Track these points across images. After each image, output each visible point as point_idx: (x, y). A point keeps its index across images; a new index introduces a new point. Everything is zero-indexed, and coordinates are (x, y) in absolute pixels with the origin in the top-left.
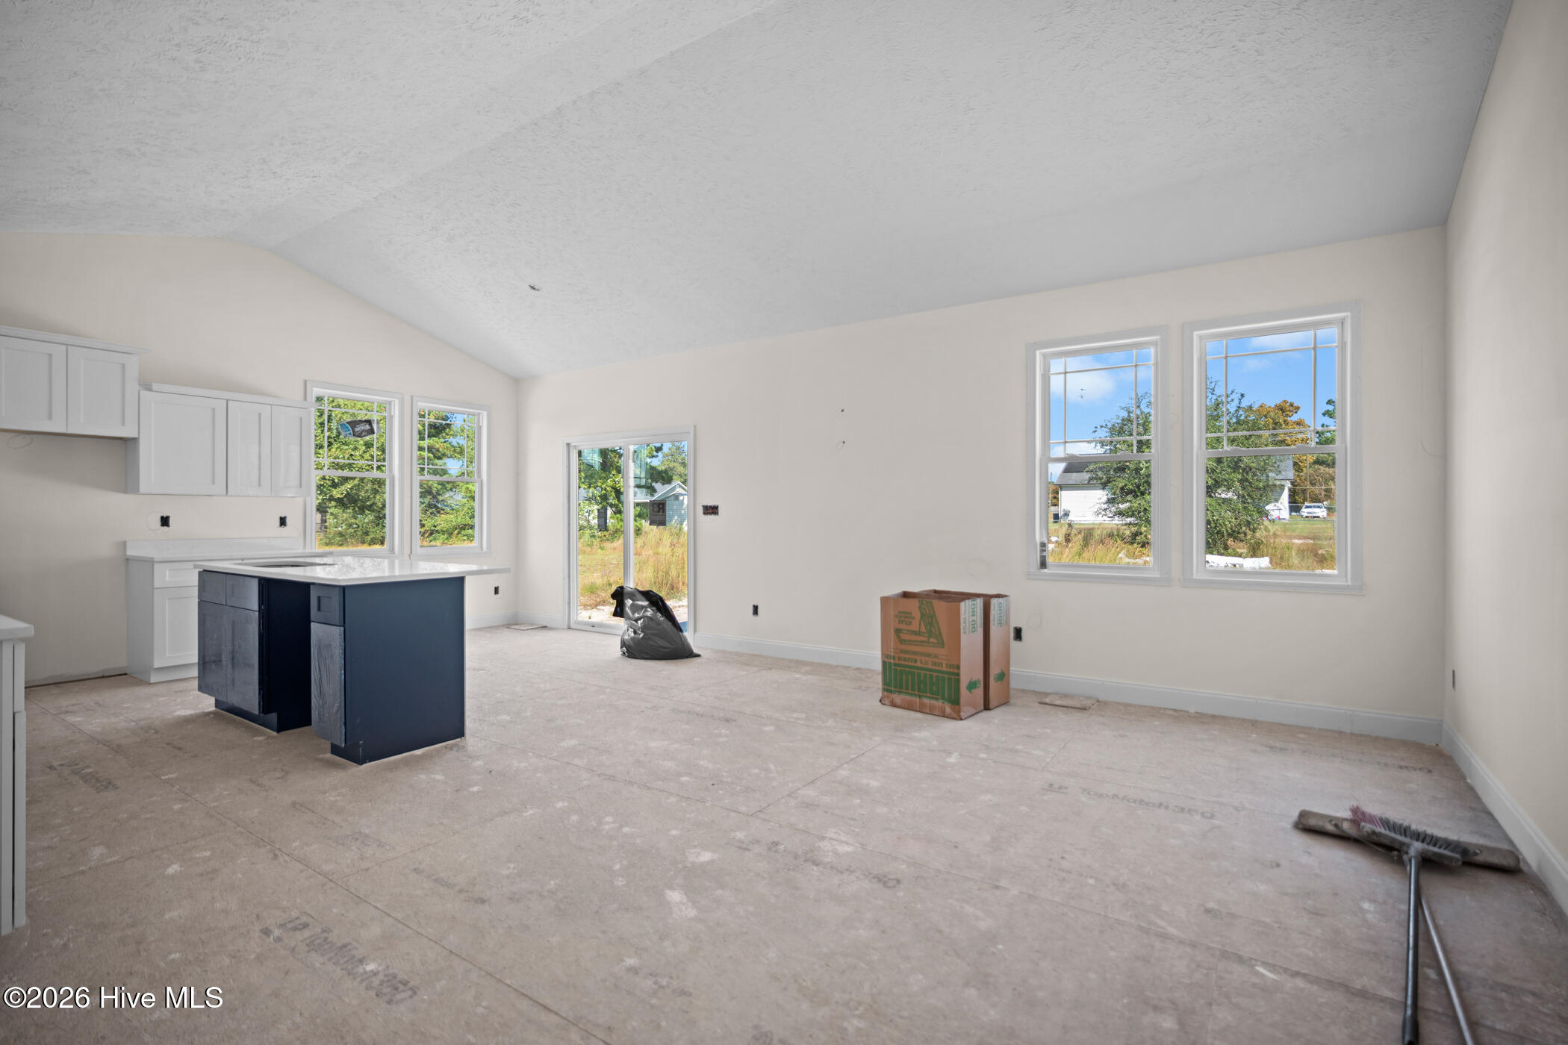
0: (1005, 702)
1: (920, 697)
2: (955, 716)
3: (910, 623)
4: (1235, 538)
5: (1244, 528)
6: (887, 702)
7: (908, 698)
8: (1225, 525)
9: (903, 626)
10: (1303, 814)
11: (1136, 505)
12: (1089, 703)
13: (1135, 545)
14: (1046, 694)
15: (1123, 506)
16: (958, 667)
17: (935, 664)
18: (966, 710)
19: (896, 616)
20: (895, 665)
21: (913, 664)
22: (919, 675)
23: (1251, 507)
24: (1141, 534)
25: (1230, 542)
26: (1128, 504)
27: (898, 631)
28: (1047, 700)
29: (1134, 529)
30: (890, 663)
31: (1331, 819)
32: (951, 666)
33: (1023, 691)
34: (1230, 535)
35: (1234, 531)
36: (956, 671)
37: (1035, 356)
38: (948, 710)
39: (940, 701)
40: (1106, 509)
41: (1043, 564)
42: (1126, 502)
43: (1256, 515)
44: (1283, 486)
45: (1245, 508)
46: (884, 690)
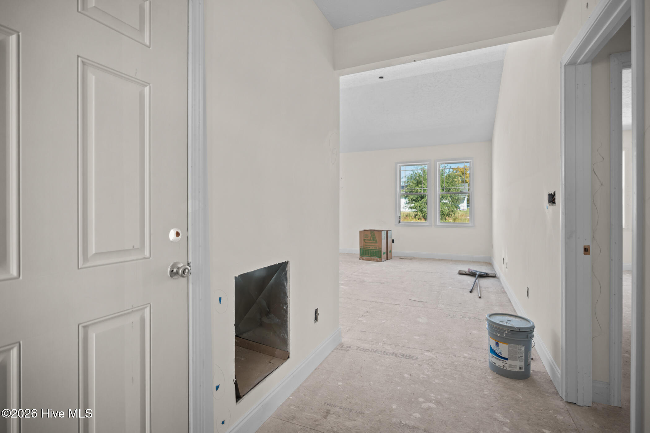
0: (391, 259)
1: (371, 257)
2: (380, 261)
3: (368, 237)
4: (449, 216)
5: (451, 213)
6: (361, 259)
7: (367, 257)
8: (445, 212)
9: (365, 239)
10: (459, 271)
11: (417, 205)
12: (412, 258)
13: (416, 219)
14: (401, 257)
15: (412, 205)
16: (381, 248)
17: (374, 248)
18: (383, 260)
19: (364, 236)
20: (364, 249)
21: (369, 248)
22: (370, 251)
23: (453, 206)
24: (418, 215)
25: (447, 218)
26: (413, 205)
27: (364, 240)
28: (401, 258)
29: (416, 213)
30: (362, 249)
31: (464, 271)
32: (379, 248)
33: (395, 256)
34: (447, 215)
35: (448, 214)
36: (380, 249)
37: (397, 166)
38: (378, 260)
39: (376, 258)
40: (406, 206)
41: (400, 222)
42: (413, 204)
43: (455, 209)
44: (465, 198)
45: (452, 206)
46: (360, 256)
